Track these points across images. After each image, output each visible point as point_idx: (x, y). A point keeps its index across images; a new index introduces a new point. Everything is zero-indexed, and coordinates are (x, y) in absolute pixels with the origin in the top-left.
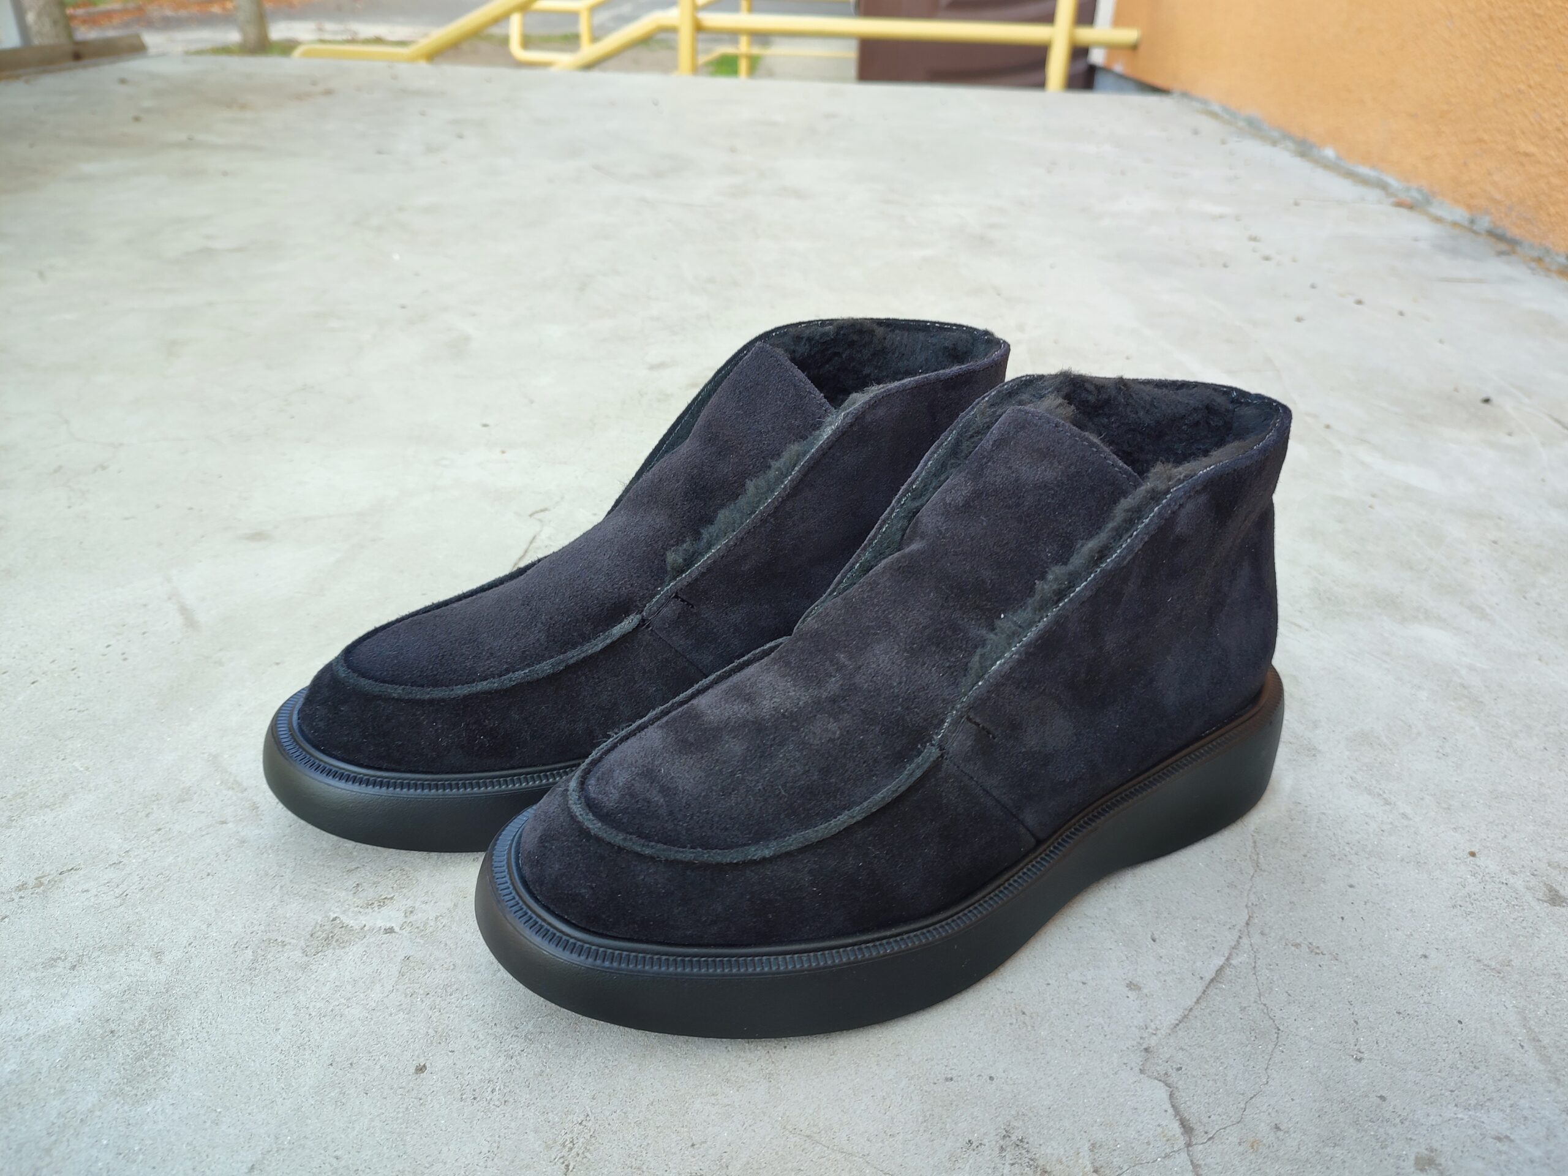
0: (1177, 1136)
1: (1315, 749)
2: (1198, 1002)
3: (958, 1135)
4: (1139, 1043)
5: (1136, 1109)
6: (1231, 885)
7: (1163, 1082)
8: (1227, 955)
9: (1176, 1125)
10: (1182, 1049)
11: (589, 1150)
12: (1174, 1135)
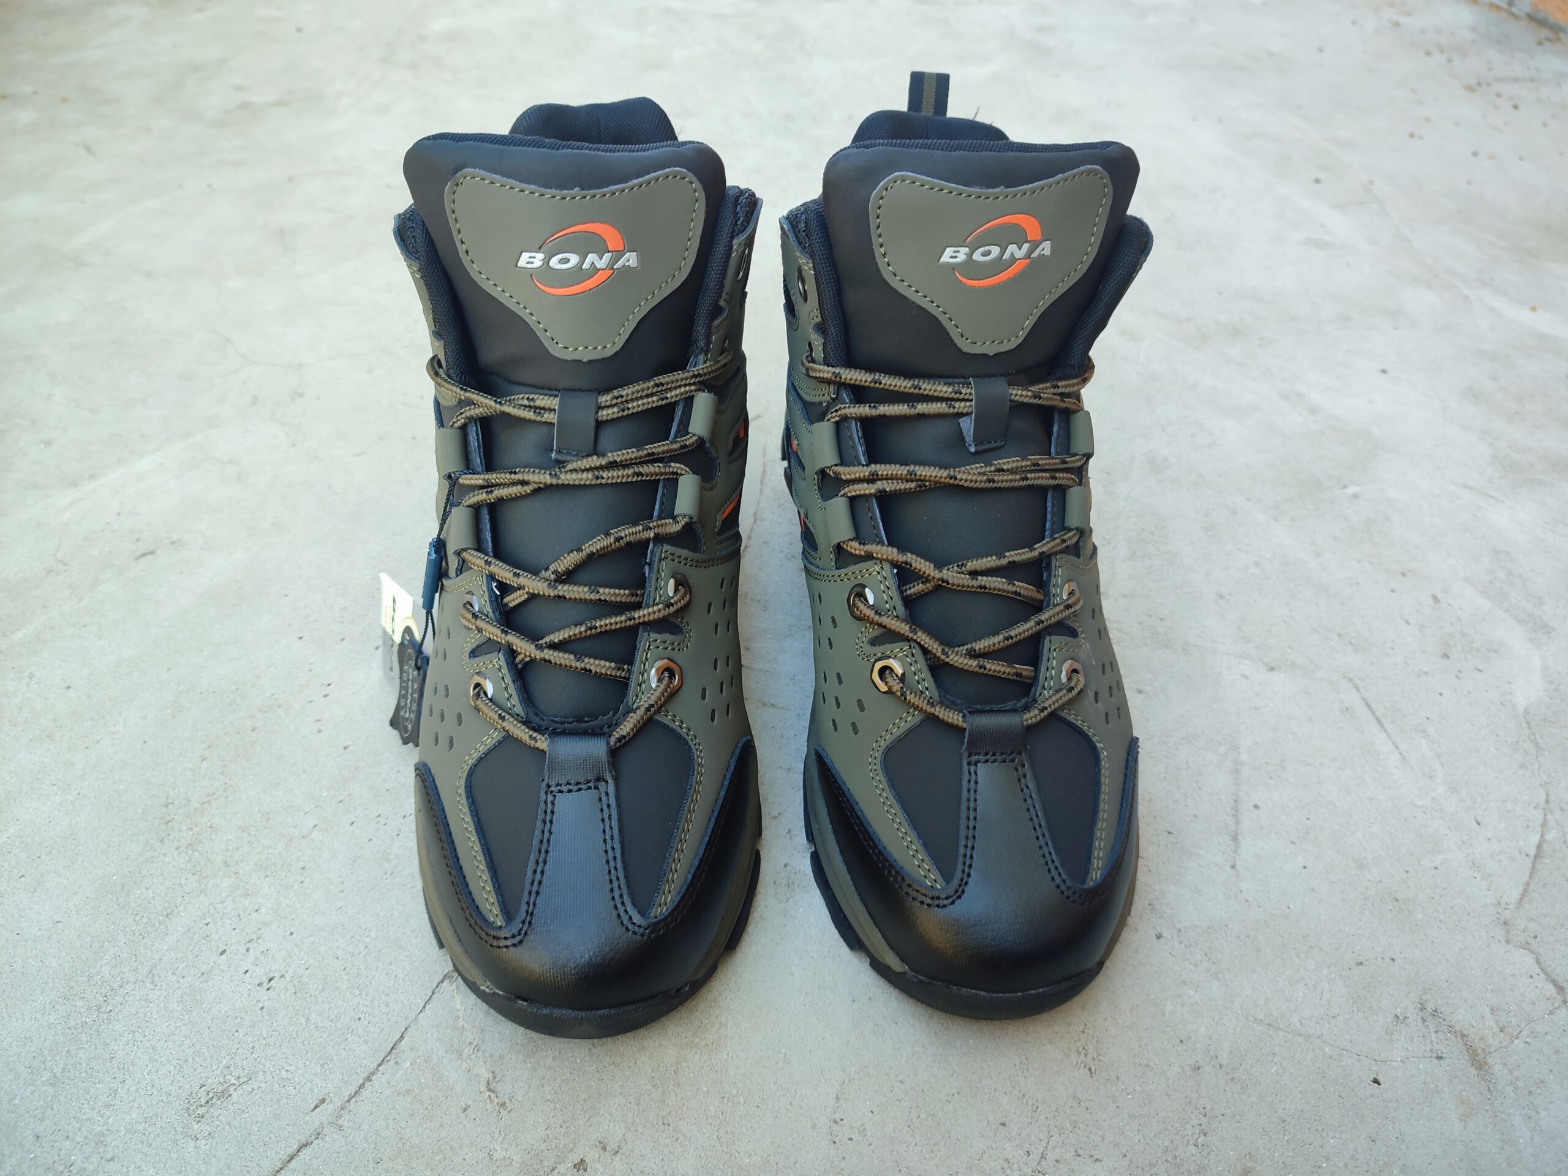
0: (1554, 995)
1: (1547, 626)
2: (1531, 876)
3: (1385, 1011)
4: (1497, 918)
5: (1514, 975)
6: (1522, 766)
7: (1528, 950)
8: (1540, 832)
9: (1551, 986)
10: (1532, 919)
11: (1100, 1054)
12: (1552, 995)
